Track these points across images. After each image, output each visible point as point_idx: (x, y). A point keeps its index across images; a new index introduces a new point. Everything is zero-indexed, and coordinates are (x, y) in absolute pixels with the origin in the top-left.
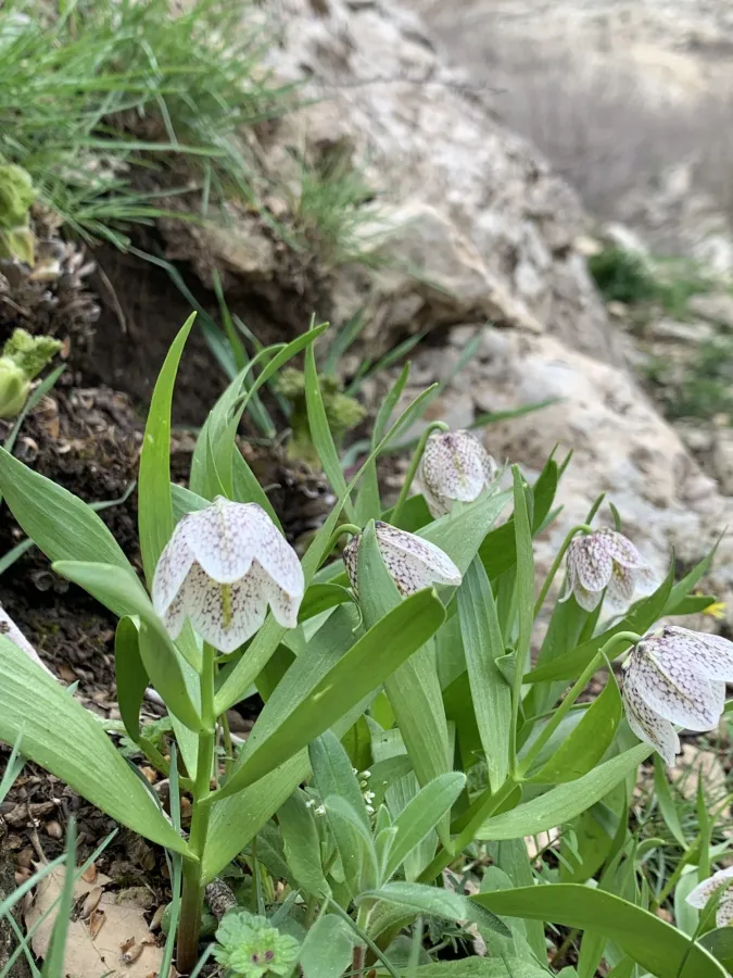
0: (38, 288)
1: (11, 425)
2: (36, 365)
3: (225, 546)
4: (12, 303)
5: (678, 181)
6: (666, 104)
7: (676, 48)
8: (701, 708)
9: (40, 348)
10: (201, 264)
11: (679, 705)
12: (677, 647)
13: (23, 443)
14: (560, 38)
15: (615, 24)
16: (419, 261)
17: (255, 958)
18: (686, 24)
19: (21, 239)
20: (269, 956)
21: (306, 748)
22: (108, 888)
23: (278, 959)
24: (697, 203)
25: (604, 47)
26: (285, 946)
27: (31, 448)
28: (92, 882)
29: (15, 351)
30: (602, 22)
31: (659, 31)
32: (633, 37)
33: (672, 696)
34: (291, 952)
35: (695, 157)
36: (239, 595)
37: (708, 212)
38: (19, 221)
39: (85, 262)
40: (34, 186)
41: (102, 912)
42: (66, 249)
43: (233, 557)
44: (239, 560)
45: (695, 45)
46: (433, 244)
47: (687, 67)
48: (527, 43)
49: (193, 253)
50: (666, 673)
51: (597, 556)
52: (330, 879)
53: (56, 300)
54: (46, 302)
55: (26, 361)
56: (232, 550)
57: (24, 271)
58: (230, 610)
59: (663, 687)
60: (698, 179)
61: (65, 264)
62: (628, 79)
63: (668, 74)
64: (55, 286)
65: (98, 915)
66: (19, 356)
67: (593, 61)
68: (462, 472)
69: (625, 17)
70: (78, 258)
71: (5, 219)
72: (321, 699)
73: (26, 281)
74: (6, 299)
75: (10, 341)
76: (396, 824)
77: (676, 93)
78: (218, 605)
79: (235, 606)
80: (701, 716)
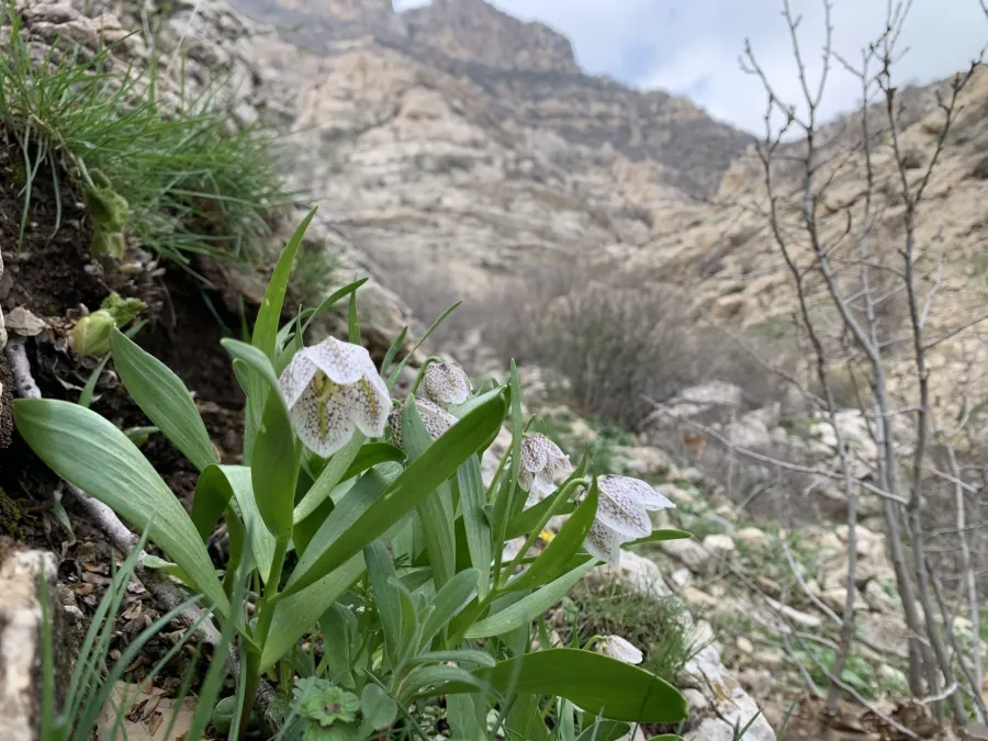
0: (123, 277)
1: (100, 360)
2: (125, 317)
3: (341, 362)
4: (104, 284)
5: (474, 338)
6: (467, 295)
7: (474, 265)
8: (638, 522)
9: (130, 305)
10: (227, 295)
11: (623, 520)
12: (618, 483)
13: (107, 374)
14: (409, 252)
15: (441, 249)
16: (367, 317)
17: (326, 709)
18: (480, 253)
19: (116, 241)
20: (337, 707)
21: (362, 552)
22: (162, 696)
23: (342, 709)
24: (484, 351)
25: (434, 260)
26: (348, 699)
27: (112, 379)
28: (149, 693)
29: (110, 306)
30: (434, 247)
31: (465, 255)
32: (450, 257)
33: (619, 516)
34: (352, 704)
35: (483, 326)
36: (332, 418)
37: (490, 357)
38: (116, 228)
39: (158, 267)
40: (130, 208)
41: (160, 714)
42: (146, 255)
43: (347, 370)
44: (353, 372)
45: (485, 265)
46: (377, 307)
47: (481, 277)
48: (391, 253)
49: (223, 286)
50: (614, 499)
51: (536, 450)
52: (353, 672)
53: (135, 287)
54: (129, 286)
55: (118, 314)
56: (347, 365)
57: (116, 263)
58: (326, 428)
59: (612, 509)
60: (484, 338)
61: (144, 265)
62: (447, 279)
63: (470, 280)
64: (136, 278)
65: (156, 716)
66: (113, 309)
67: (428, 267)
68: (454, 385)
69: (447, 245)
70: (153, 264)
71: (106, 225)
72: (390, 499)
73: (115, 271)
74: (99, 280)
75: (107, 299)
76: (432, 604)
77: (472, 288)
78: (316, 424)
79: (330, 425)
80: (638, 528)
